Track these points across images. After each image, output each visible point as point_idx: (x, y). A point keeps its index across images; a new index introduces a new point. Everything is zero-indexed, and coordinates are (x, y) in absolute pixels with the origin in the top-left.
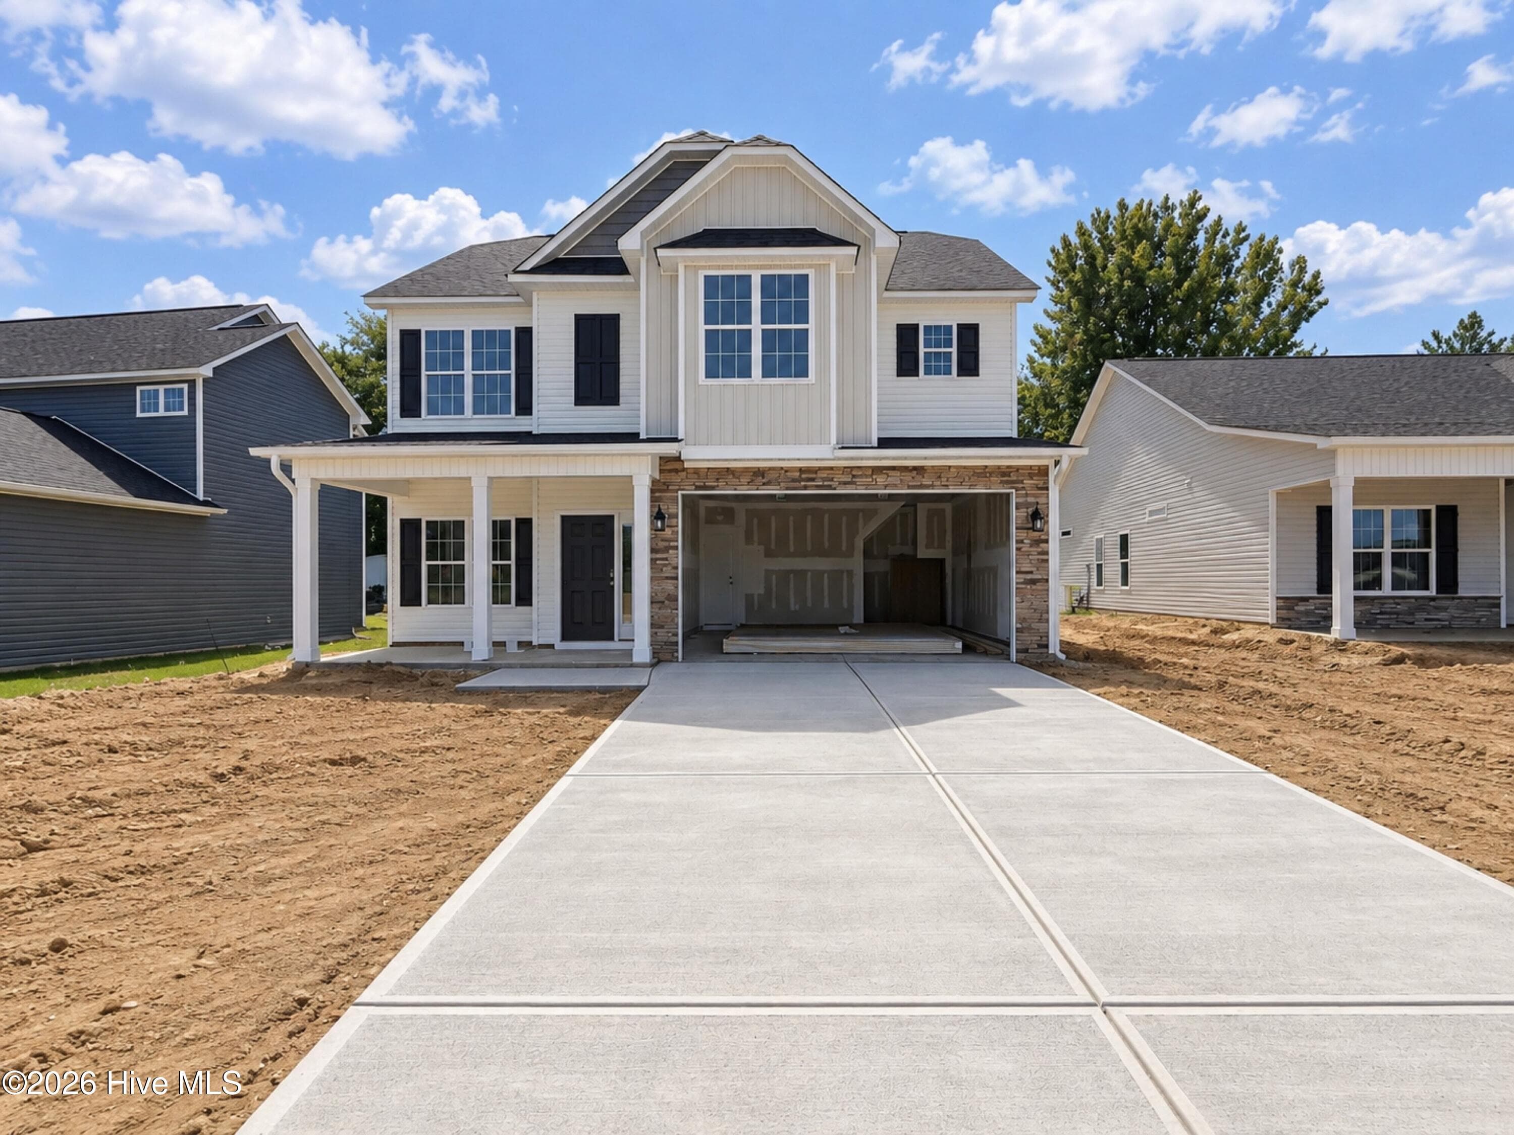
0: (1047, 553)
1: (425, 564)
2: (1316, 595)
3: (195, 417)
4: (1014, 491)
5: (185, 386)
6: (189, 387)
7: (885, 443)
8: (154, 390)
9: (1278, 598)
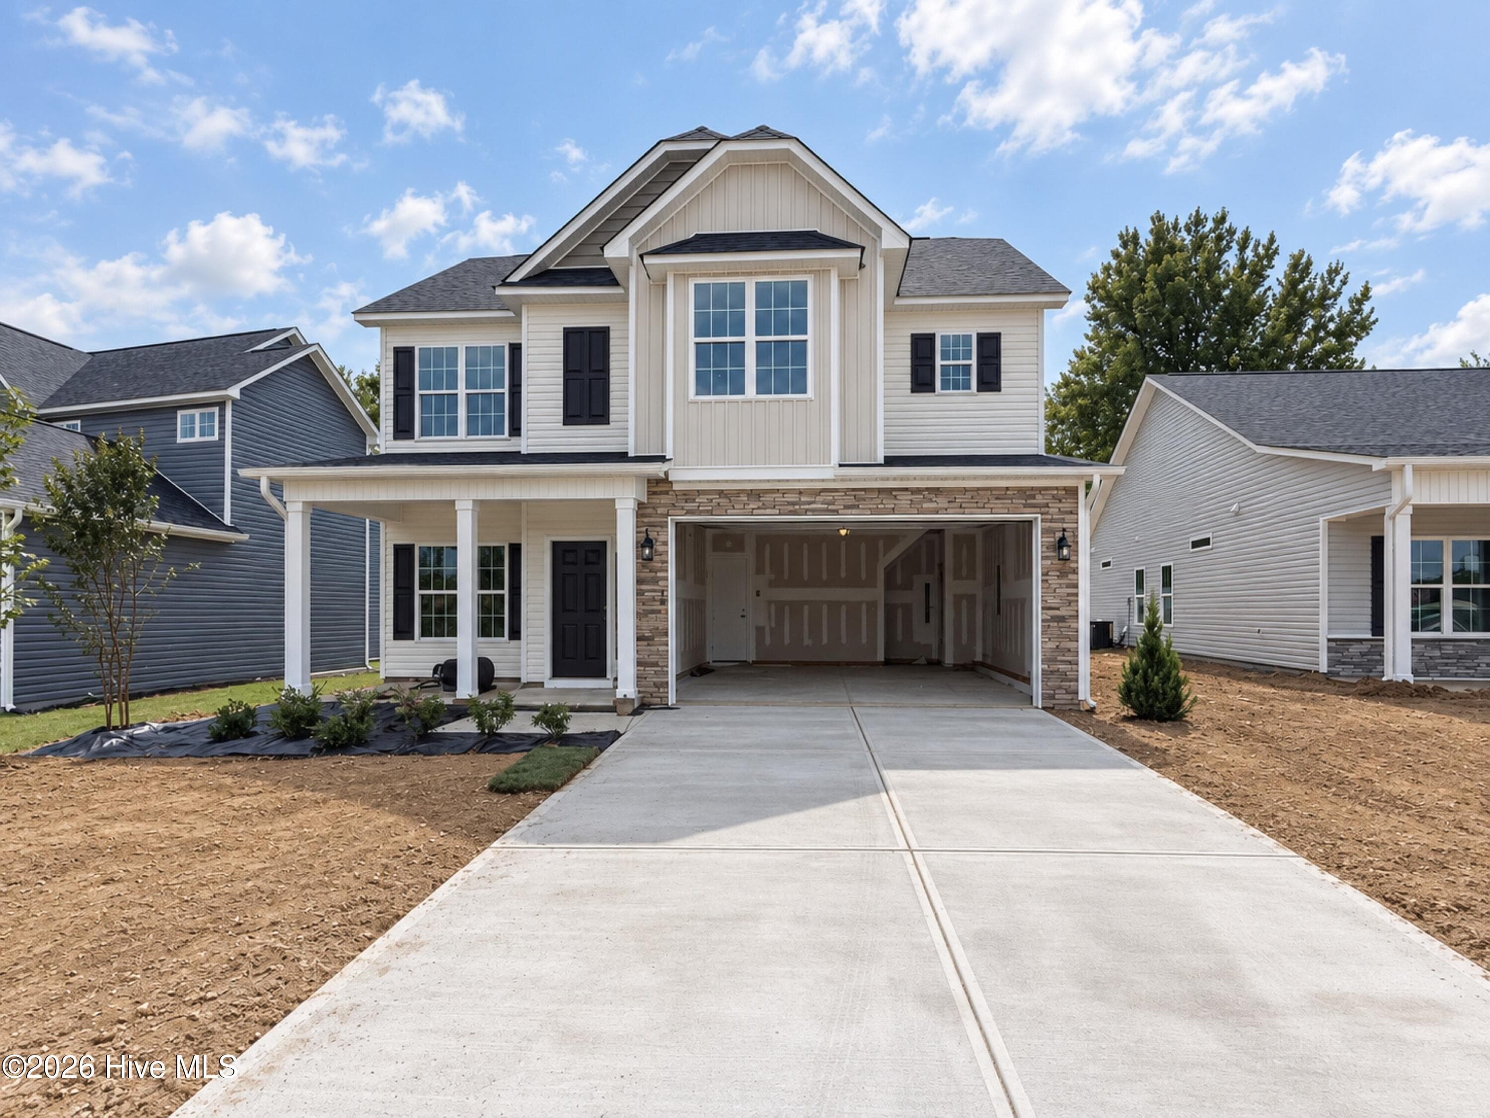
0: (1076, 586)
1: (418, 592)
2: (1369, 636)
3: (224, 439)
4: (1039, 516)
5: (216, 410)
6: (220, 410)
7: (890, 461)
8: (190, 415)
9: (1329, 640)
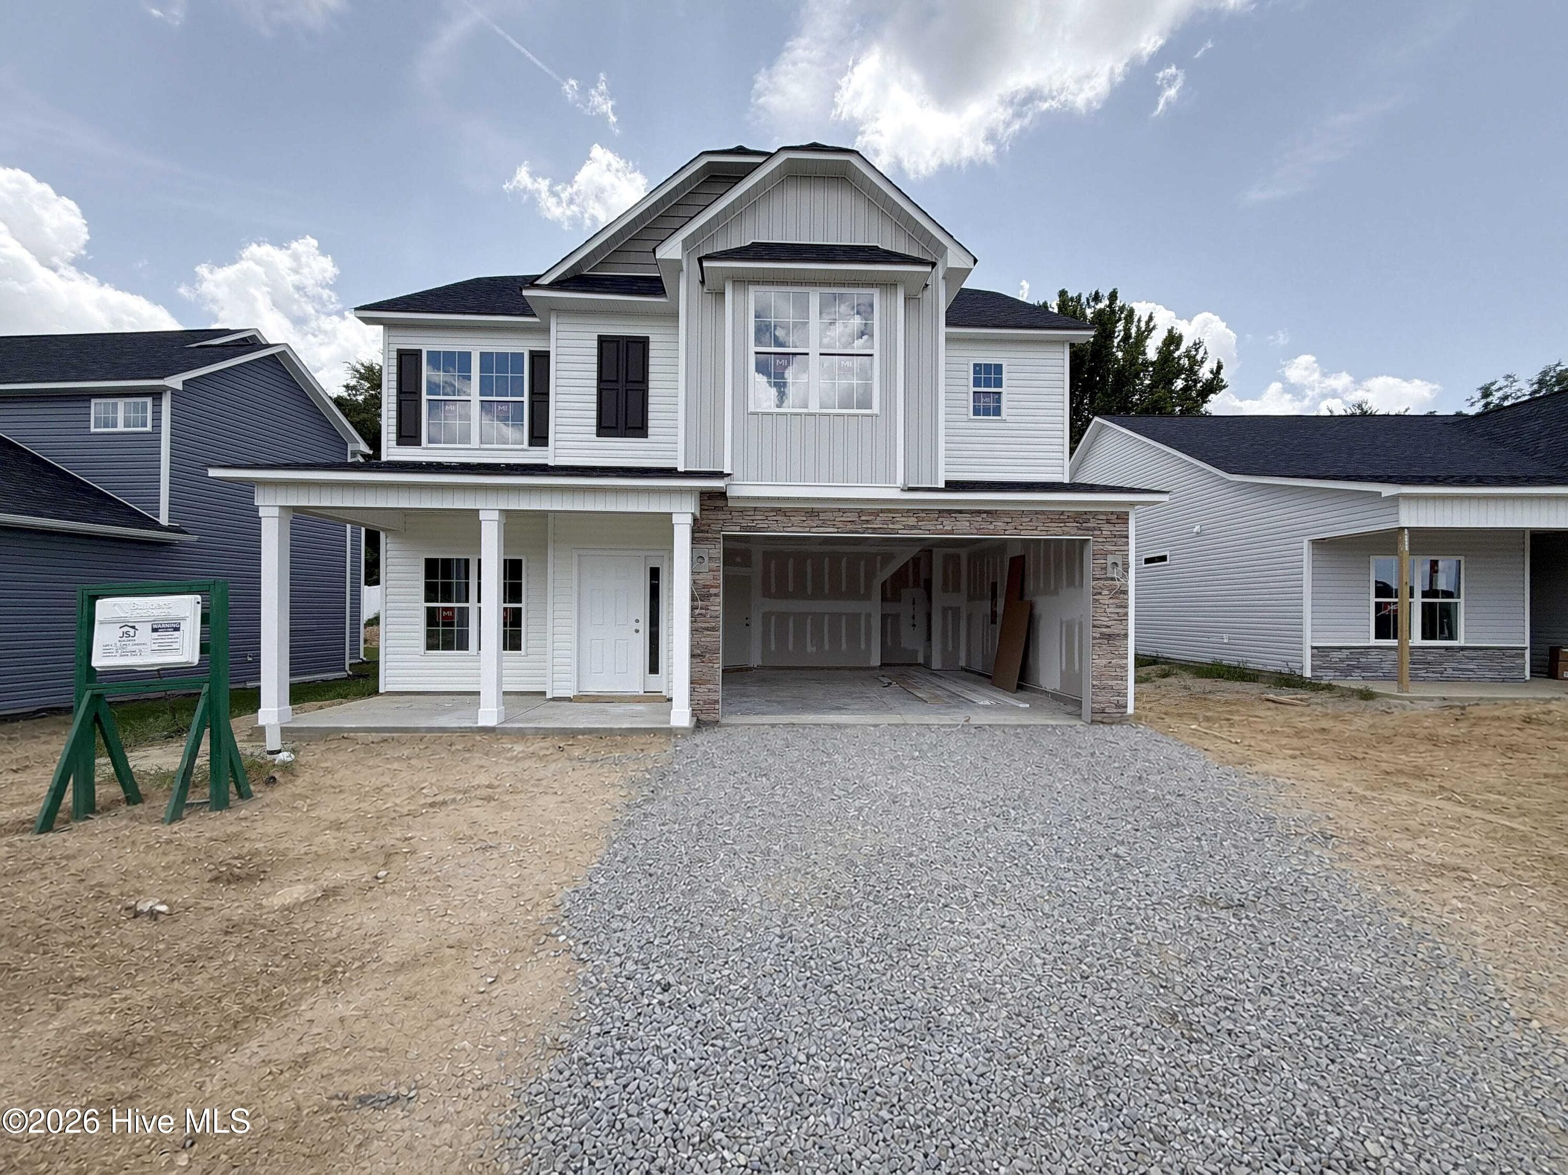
0: (1125, 606)
1: (423, 606)
3: (160, 433)
4: (1091, 538)
5: (148, 400)
6: (154, 400)
8: (110, 404)
9: (1313, 648)
